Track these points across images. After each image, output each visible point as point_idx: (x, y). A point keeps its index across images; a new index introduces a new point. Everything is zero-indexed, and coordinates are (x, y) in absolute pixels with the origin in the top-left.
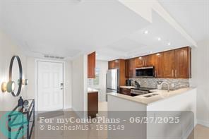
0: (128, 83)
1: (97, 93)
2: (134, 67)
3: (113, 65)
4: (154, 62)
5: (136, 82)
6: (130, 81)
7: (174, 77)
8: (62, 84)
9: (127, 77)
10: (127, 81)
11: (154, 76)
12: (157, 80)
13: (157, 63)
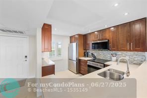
0: (86, 55)
1: (54, 65)
2: (91, 41)
3: (73, 39)
4: (108, 36)
5: (92, 54)
6: (88, 53)
7: (130, 50)
8: (26, 57)
9: (85, 49)
10: (85, 53)
11: (109, 49)
12: (111, 52)
13: (111, 37)
